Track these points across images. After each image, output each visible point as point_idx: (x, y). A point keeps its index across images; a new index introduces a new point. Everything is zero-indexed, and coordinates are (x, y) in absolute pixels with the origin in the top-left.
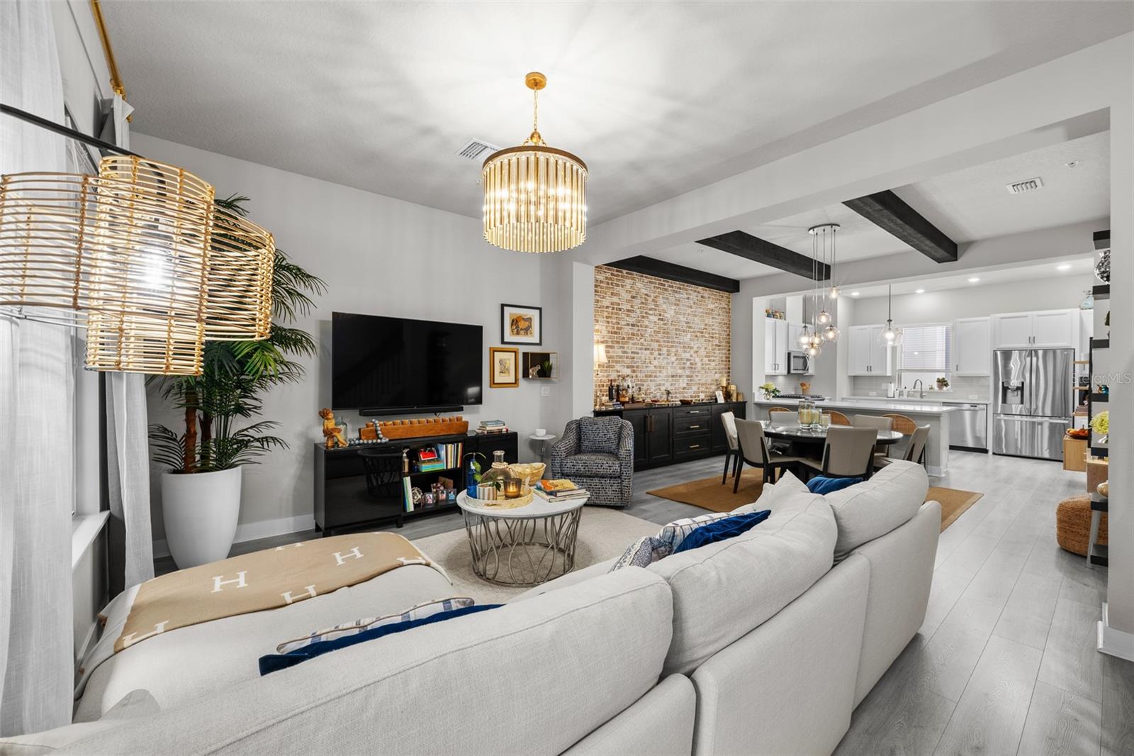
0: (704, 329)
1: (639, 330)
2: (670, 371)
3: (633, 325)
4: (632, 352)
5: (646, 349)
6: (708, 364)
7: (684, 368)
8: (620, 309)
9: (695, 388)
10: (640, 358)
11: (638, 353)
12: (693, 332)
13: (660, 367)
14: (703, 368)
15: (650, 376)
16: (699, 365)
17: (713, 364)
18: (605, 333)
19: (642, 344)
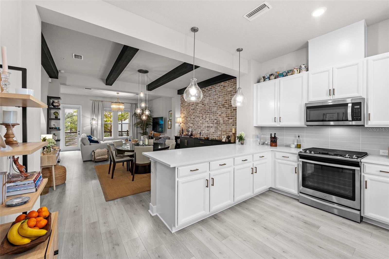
0: (225, 103)
1: (195, 110)
2: (206, 125)
3: (193, 109)
4: (193, 119)
5: (198, 117)
6: (226, 121)
7: (213, 123)
8: (190, 105)
9: (219, 133)
10: (195, 120)
11: (195, 119)
12: (218, 106)
13: (202, 123)
14: (224, 123)
15: (199, 127)
16: (222, 122)
17: (231, 121)
18: (186, 113)
19: (196, 115)
